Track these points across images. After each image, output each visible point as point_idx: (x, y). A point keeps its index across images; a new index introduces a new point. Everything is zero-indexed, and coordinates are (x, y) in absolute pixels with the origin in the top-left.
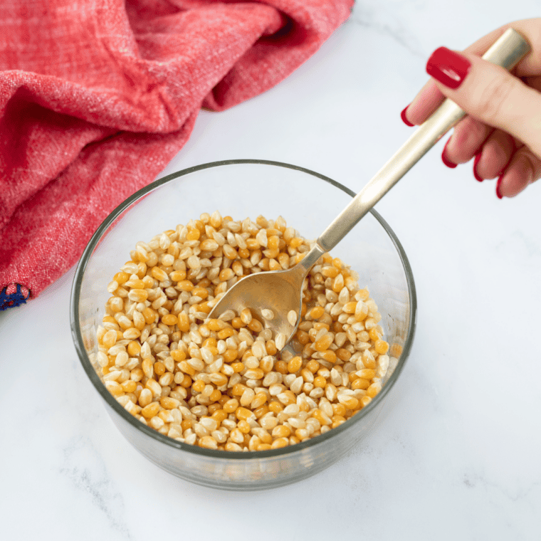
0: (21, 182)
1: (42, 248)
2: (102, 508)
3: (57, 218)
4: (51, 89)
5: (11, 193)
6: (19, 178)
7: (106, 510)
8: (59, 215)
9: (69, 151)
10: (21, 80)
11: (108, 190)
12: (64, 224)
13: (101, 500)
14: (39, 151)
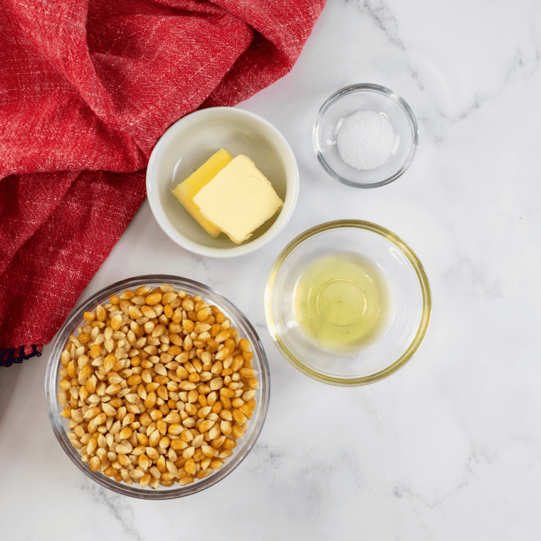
0: (19, 234)
1: (49, 305)
2: (117, 517)
3: (57, 271)
4: (36, 169)
5: (11, 246)
6: (17, 230)
7: (120, 519)
8: (59, 267)
9: (58, 196)
10: (8, 172)
11: (100, 234)
12: (65, 278)
13: (116, 511)
14: (30, 201)
